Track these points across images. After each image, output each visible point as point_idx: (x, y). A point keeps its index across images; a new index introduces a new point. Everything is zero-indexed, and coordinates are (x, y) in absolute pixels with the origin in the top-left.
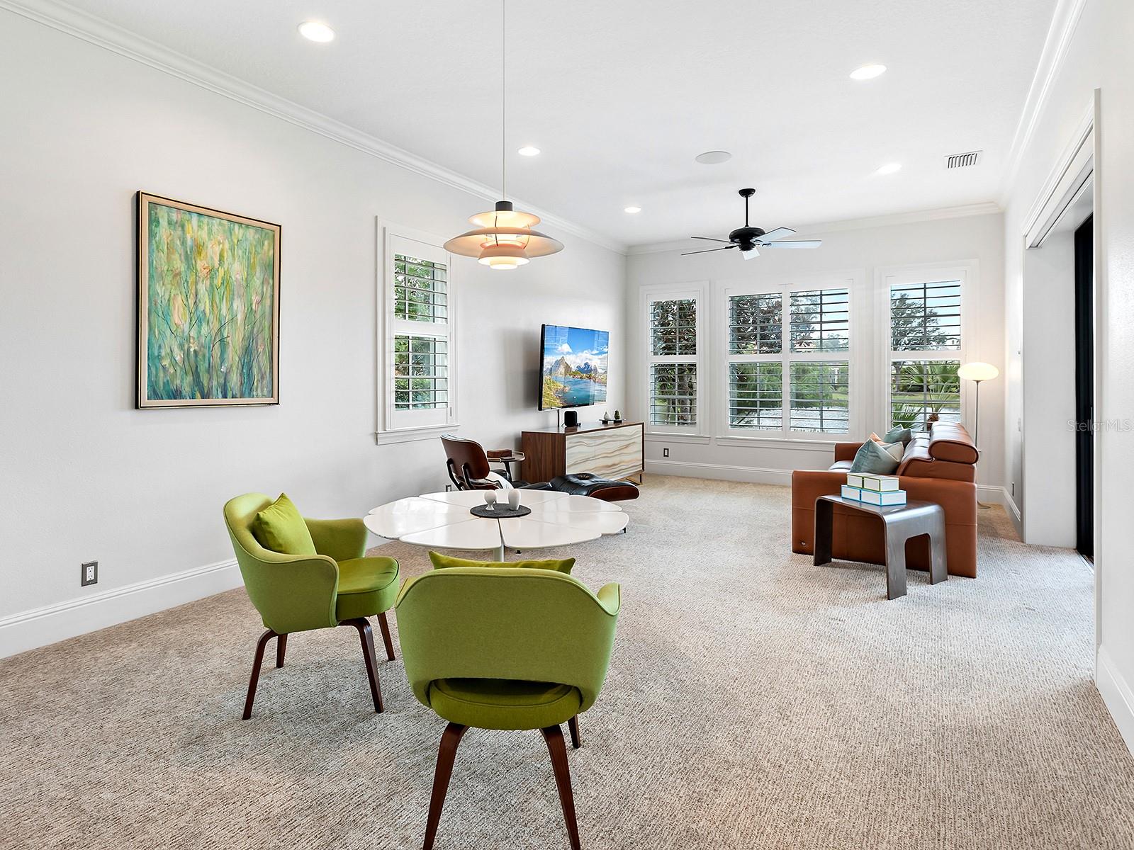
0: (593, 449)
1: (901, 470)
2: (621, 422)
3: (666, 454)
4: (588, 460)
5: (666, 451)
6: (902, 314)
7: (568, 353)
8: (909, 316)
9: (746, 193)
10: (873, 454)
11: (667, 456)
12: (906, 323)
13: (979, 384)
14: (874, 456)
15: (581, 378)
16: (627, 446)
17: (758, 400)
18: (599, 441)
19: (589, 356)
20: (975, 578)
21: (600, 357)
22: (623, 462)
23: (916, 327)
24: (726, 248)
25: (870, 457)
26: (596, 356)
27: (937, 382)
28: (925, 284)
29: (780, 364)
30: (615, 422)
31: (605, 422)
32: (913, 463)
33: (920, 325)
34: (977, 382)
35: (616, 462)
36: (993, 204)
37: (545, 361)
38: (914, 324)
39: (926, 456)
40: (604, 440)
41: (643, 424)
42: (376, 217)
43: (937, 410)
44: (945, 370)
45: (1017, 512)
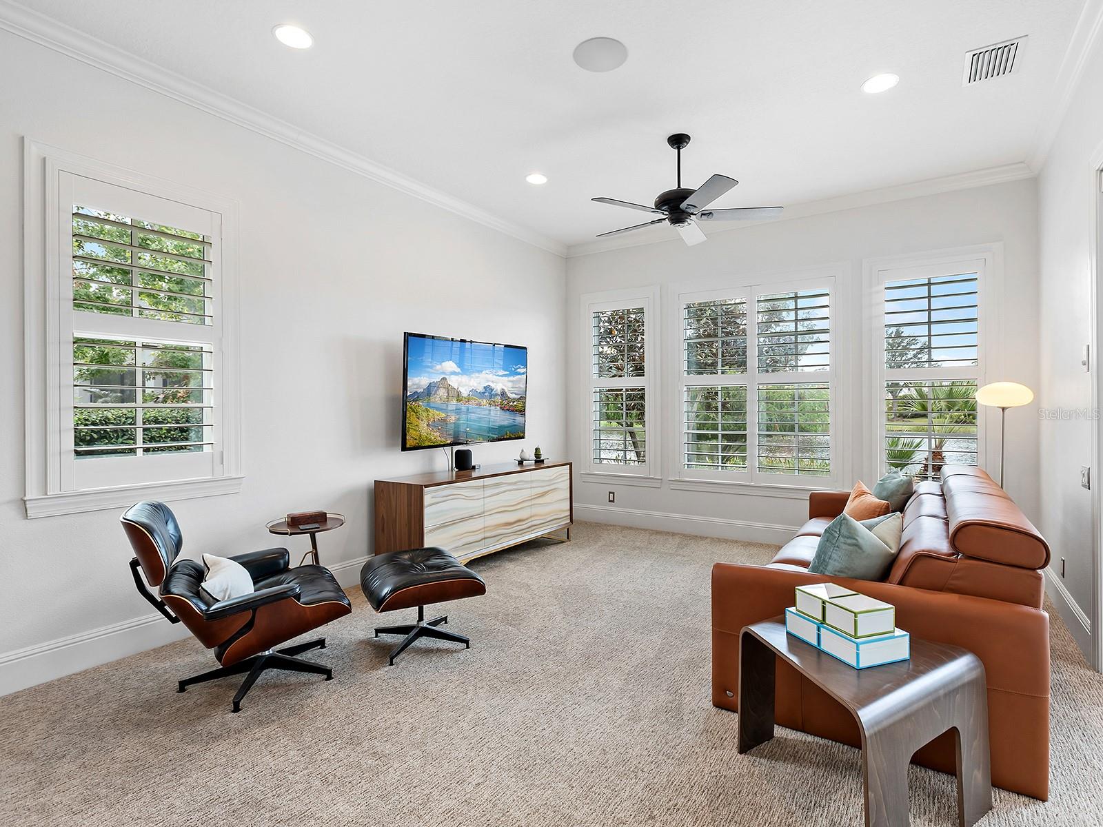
0: (481, 502)
1: (898, 573)
2: (543, 461)
3: (611, 499)
4: (472, 517)
5: (611, 495)
6: (899, 346)
7: (454, 373)
8: (905, 348)
9: (678, 141)
10: (849, 541)
11: (613, 501)
12: (901, 355)
13: (1006, 411)
14: (849, 545)
15: (479, 404)
16: (543, 495)
17: (720, 432)
18: (489, 492)
19: (491, 377)
20: (1044, 800)
21: (511, 378)
22: (534, 516)
23: (912, 358)
24: (653, 222)
25: (844, 547)
26: (506, 378)
27: (941, 410)
28: (929, 279)
29: (742, 388)
30: (536, 462)
31: (521, 463)
32: (921, 565)
33: (915, 356)
34: (1003, 409)
35: (525, 517)
36: (1023, 165)
37: (409, 383)
38: (909, 356)
39: (943, 546)
40: (503, 489)
41: (570, 464)
42: (23, 137)
43: (941, 446)
44: (950, 394)
45: (1086, 621)
